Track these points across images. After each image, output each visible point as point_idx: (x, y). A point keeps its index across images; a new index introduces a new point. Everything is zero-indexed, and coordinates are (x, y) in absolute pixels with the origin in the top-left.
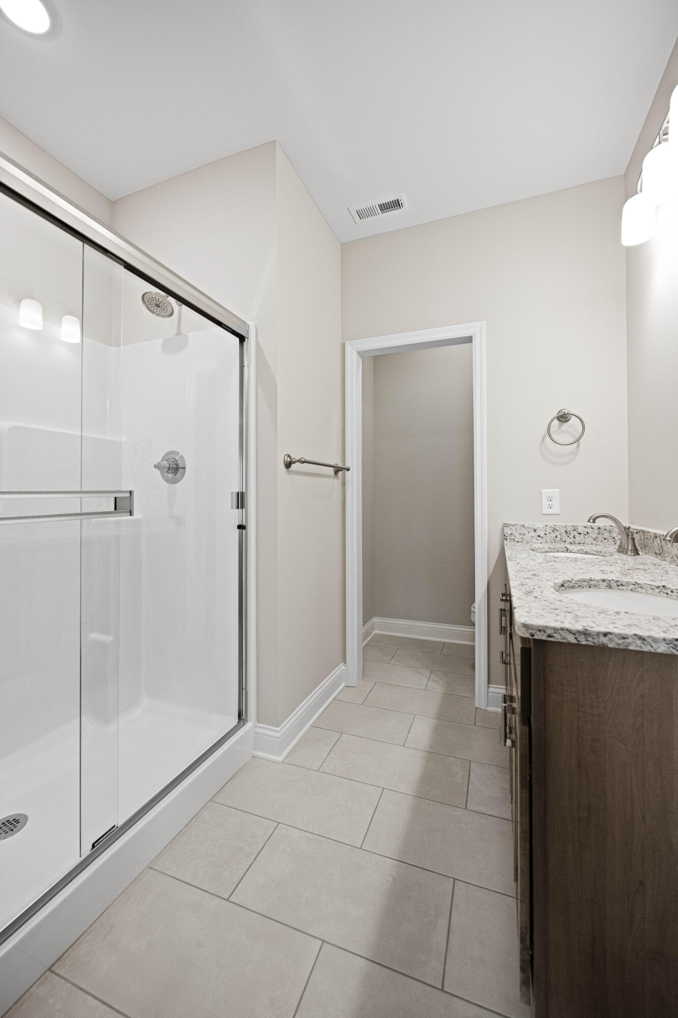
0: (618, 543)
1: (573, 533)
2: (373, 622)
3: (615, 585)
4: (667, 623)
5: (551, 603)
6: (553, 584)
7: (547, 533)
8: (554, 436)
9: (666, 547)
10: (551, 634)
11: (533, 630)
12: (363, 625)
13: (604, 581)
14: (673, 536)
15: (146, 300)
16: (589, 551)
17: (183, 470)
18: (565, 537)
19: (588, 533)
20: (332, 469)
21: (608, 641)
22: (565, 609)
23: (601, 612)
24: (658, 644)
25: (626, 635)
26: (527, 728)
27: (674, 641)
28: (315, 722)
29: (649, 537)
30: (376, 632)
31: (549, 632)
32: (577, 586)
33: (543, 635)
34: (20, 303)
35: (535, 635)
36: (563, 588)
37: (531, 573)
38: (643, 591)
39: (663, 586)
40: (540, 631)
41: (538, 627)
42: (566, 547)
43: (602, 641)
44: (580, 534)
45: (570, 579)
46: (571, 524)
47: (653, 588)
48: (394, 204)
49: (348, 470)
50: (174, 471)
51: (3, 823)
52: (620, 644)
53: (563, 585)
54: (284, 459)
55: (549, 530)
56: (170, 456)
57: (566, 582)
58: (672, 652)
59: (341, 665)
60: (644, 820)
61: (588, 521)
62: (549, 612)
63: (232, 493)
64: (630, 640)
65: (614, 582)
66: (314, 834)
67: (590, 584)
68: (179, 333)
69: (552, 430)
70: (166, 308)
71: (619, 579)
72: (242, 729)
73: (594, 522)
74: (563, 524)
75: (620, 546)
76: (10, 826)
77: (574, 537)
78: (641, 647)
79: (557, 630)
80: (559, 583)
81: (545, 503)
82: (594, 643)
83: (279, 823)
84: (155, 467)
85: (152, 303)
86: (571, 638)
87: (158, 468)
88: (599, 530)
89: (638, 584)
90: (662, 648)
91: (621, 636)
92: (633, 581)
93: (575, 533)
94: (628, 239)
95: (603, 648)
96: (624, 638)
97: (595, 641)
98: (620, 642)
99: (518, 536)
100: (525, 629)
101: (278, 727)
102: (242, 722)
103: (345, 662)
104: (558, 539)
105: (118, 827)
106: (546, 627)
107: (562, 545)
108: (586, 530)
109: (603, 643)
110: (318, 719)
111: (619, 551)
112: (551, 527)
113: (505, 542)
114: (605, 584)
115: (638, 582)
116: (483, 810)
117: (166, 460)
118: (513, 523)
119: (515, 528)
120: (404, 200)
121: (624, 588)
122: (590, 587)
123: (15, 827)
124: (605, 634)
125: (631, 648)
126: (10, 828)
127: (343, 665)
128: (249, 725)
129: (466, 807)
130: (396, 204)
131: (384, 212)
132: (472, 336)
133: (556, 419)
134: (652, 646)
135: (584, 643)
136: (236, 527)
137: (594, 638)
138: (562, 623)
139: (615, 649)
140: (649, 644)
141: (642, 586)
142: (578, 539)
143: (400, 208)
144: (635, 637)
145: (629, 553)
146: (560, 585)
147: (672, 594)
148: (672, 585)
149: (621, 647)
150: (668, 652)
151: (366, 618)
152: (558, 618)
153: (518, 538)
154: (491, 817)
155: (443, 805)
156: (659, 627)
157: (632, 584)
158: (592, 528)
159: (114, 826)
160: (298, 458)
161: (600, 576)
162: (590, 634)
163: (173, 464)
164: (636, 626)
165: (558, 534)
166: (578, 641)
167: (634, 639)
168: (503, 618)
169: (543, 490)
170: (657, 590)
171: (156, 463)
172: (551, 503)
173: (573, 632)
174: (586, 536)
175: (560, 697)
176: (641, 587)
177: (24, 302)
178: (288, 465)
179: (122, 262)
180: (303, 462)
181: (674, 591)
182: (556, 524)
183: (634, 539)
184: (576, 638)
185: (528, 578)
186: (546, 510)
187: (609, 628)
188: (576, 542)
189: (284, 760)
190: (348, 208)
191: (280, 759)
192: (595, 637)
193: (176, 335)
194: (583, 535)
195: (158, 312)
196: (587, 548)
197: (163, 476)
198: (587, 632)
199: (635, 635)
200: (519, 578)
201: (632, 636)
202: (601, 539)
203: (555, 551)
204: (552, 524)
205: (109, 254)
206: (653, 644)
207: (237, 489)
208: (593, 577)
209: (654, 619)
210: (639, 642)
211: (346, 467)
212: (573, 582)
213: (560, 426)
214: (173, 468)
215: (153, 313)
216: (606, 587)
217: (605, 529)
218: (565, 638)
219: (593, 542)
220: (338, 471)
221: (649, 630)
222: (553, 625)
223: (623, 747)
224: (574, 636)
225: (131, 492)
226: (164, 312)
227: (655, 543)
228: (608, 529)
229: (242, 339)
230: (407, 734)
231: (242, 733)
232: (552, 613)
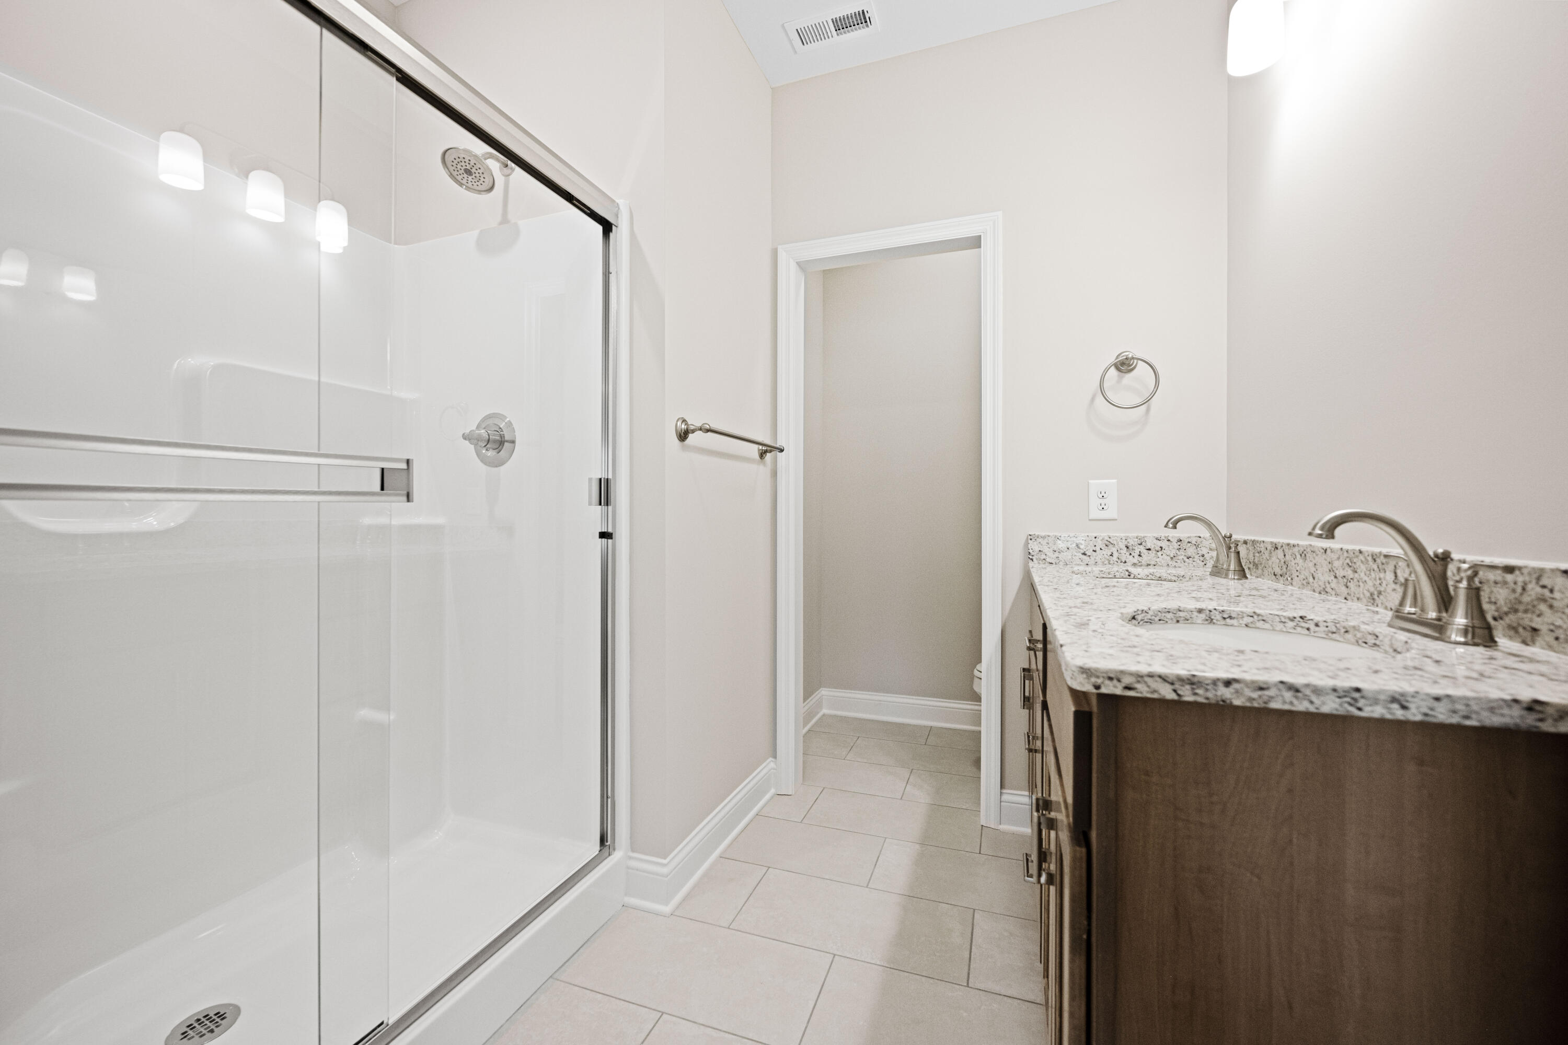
0: (1210, 564)
1: (1138, 549)
2: (819, 696)
3: (1219, 617)
4: (1331, 665)
5: (1123, 639)
6: (1120, 615)
7: (1097, 549)
8: (1110, 395)
9: (1293, 562)
10: (1131, 684)
11: (1098, 677)
12: (805, 700)
13: (1200, 611)
14: (1328, 526)
15: (449, 164)
16: (1164, 575)
17: (511, 445)
18: (1125, 555)
19: (1161, 547)
20: (756, 447)
21: (1232, 694)
22: (1149, 647)
23: (1210, 650)
24: (1322, 698)
25: (1265, 683)
26: (1084, 850)
27: (1351, 691)
28: (725, 851)
29: (1263, 550)
30: (825, 711)
31: (1127, 680)
32: (1157, 619)
33: (1115, 687)
34: (247, 177)
35: (1102, 686)
36: (1134, 621)
37: (1080, 600)
38: (1267, 626)
39: (1301, 617)
40: (1111, 679)
41: (1106, 672)
42: (1127, 571)
43: (1221, 696)
44: (1149, 549)
45: (1145, 609)
46: (1136, 535)
47: (1283, 620)
48: (857, 20)
49: (782, 451)
50: (496, 446)
51: (198, 1020)
52: (1254, 699)
53: (1134, 618)
54: (676, 424)
55: (1100, 544)
56: (490, 422)
57: (1139, 612)
58: (1348, 711)
59: (768, 761)
60: (1291, 1007)
61: (1165, 527)
62: (1122, 651)
63: (590, 480)
64: (1272, 692)
65: (1217, 613)
66: (720, 1030)
67: (1178, 617)
68: (505, 220)
69: (1106, 385)
70: (482, 176)
71: (1225, 608)
72: (606, 861)
73: (1175, 527)
74: (1123, 535)
75: (1215, 566)
76: (209, 1024)
77: (1140, 555)
78: (1291, 703)
79: (1142, 677)
80: (1128, 613)
81: (1095, 502)
82: (1207, 698)
83: (663, 1013)
84: (465, 437)
85: (459, 167)
86: (1167, 692)
87: (469, 440)
88: (1179, 543)
89: (1258, 615)
90: (1330, 706)
91: (1256, 685)
92: (1249, 610)
93: (1142, 548)
94: (1237, 66)
95: (1223, 709)
96: (1261, 689)
97: (1210, 695)
98: (1255, 695)
99: (1050, 554)
100: (1085, 676)
101: (665, 859)
102: (606, 850)
103: (775, 757)
104: (1115, 558)
105: (388, 1025)
106: (1122, 672)
107: (1122, 567)
108: (1159, 544)
109: (1224, 698)
110: (730, 846)
111: (1213, 574)
112: (1103, 539)
113: (1031, 564)
114: (1203, 616)
115: (1258, 611)
116: (997, 989)
117: (484, 428)
118: (1043, 534)
119: (1046, 541)
120: (872, 14)
121: (1234, 622)
122: (1178, 621)
123: (217, 1027)
124: (1228, 683)
125: (1274, 705)
126: (209, 1027)
127: (772, 761)
128: (617, 855)
129: (968, 983)
130: (861, 19)
131: (841, 34)
132: (981, 236)
133: (1113, 367)
134: (1312, 702)
135: (1189, 698)
136: (598, 535)
137: (1207, 690)
138: (1150, 665)
139: (1243, 709)
140: (1306, 697)
141: (1264, 618)
142: (1147, 557)
143: (867, 26)
144: (1281, 686)
145: (1231, 575)
146: (1130, 617)
147: (1317, 629)
148: (1316, 616)
149: (1256, 705)
150: (1341, 712)
151: (809, 690)
152: (1140, 659)
153: (1051, 557)
154: (1010, 1000)
155: (931, 981)
156: (1320, 670)
157: (1248, 616)
158: (1169, 540)
159: (382, 1023)
160: (699, 425)
161: (1193, 605)
162: (1199, 682)
163: (494, 435)
164: (1277, 669)
165: (1114, 550)
166: (1179, 695)
167: (1279, 690)
168: (1027, 682)
169: (1091, 481)
170: (1291, 624)
171: (467, 431)
172: (1103, 501)
173: (1170, 681)
174: (1159, 554)
175: (1144, 796)
176: (1263, 620)
177: (253, 175)
178: (683, 436)
179: (393, 70)
180: (708, 431)
181: (1320, 624)
182: (1111, 535)
183: (1238, 553)
184: (1175, 691)
185: (1075, 607)
186: (1095, 513)
187: (1233, 673)
188: (1144, 563)
189: (674, 912)
190: (783, 24)
191: (667, 909)
192: (1209, 687)
193: (501, 223)
194: (1154, 552)
195: (470, 185)
196: (1161, 572)
197: (478, 454)
198: (1195, 680)
199: (1282, 682)
200: (1061, 606)
201: (1275, 685)
202: (1182, 557)
203: (1110, 576)
204: (1105, 535)
205: (369, 53)
206: (1314, 698)
207: (598, 473)
208: (1183, 606)
209: (1305, 660)
210: (1288, 695)
211: (778, 446)
212: (1151, 613)
213: (1120, 379)
214: (495, 441)
215: (461, 185)
216: (1203, 620)
217: (1189, 542)
218: (1155, 691)
219: (1170, 563)
220: (766, 452)
221: (1303, 675)
222: (1133, 668)
223: (1255, 880)
224: (1173, 687)
225: (408, 461)
226: (479, 184)
227: (1274, 559)
228: (1194, 542)
229: (607, 227)
230: (873, 867)
231: (604, 870)
232: (1127, 651)
